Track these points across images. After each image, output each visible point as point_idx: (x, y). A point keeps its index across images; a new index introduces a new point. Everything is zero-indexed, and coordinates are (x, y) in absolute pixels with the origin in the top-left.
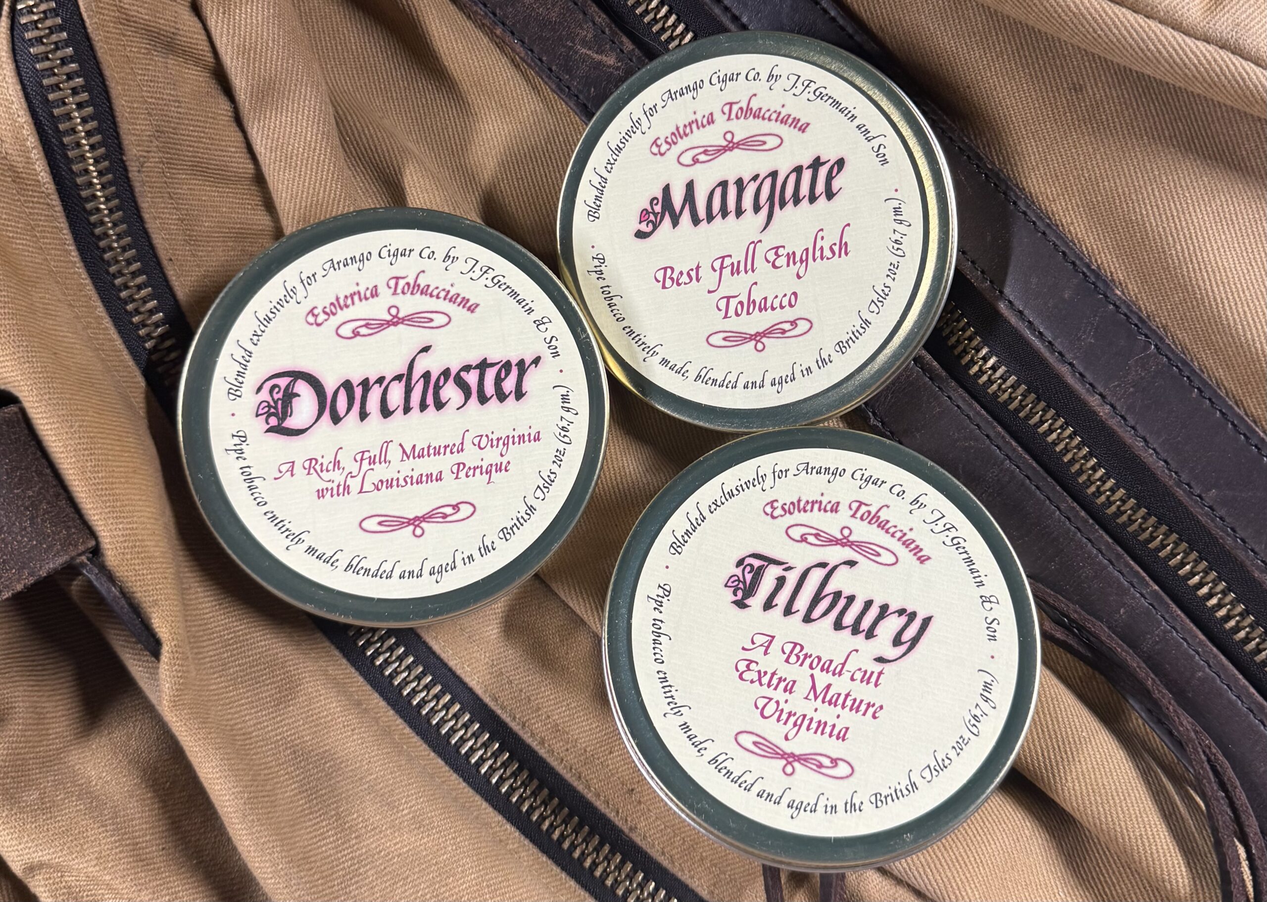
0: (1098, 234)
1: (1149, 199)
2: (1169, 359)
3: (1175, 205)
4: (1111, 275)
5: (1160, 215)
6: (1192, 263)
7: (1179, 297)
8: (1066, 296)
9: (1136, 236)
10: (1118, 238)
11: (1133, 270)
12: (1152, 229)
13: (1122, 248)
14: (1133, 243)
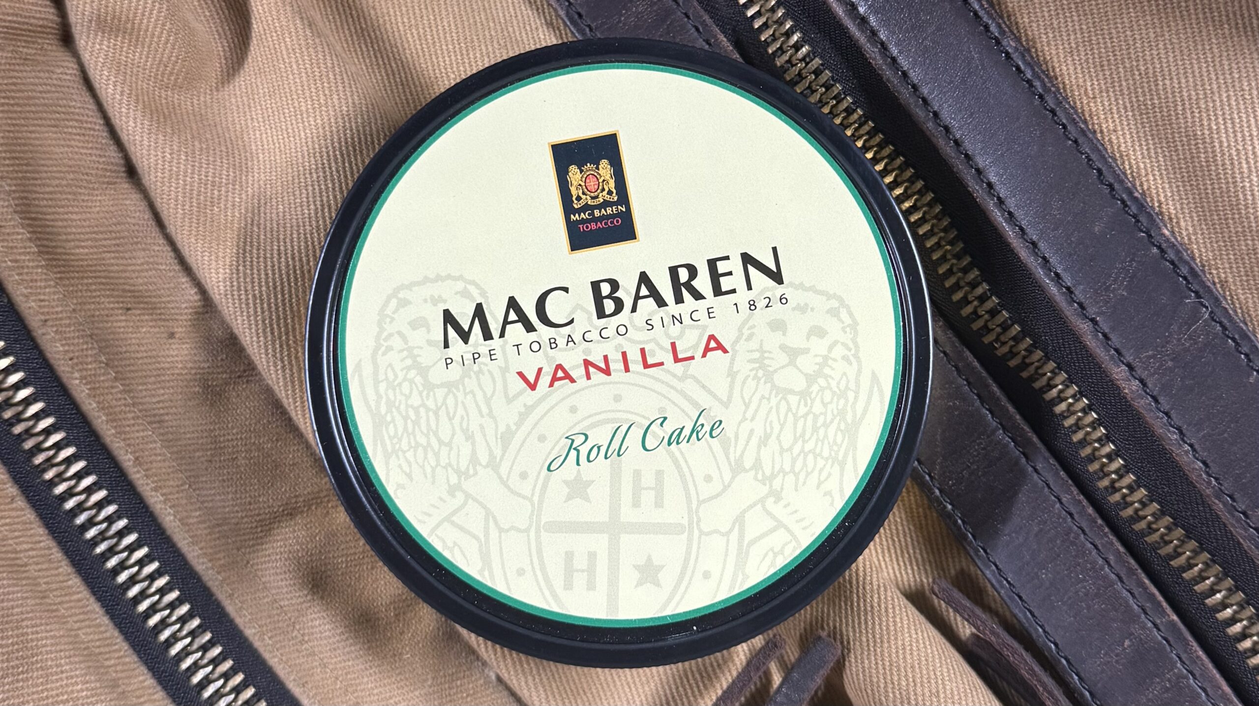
1: (1222, 109)
8: (1096, 229)
9: (1199, 157)
10: (1175, 158)
11: (1189, 203)
12: (1222, 151)
13: (1178, 171)
14: (1194, 167)
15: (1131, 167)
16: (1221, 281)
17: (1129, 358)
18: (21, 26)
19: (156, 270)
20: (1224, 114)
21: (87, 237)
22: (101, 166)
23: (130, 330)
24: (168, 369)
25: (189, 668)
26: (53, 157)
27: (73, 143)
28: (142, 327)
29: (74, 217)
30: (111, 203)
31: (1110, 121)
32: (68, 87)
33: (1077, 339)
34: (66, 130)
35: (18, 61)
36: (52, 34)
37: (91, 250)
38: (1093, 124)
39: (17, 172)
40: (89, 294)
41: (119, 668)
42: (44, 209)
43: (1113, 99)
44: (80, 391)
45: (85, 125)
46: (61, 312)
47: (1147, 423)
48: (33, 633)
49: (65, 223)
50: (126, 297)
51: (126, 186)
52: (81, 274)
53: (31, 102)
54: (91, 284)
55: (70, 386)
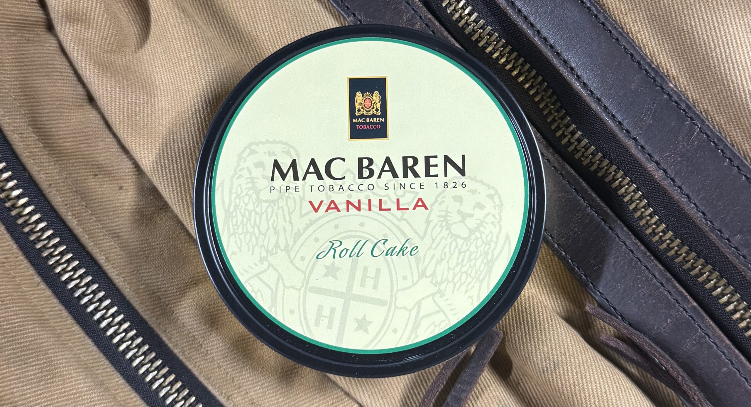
0: (658, 40)
1: (697, 13)
2: (708, 136)
3: (717, 18)
4: (667, 72)
5: (705, 25)
6: (728, 63)
7: (717, 89)
8: (633, 87)
9: (686, 42)
10: (673, 43)
11: (683, 68)
12: (699, 37)
13: (676, 51)
14: (684, 48)
15: (650, 51)
16: (705, 111)
17: (656, 158)
18: (25, 22)
19: (109, 152)
20: (698, 16)
21: (69, 136)
22: (74, 96)
23: (98, 186)
24: (120, 207)
25: (143, 373)
26: (48, 93)
27: (58, 84)
28: (104, 185)
29: (62, 125)
30: (82, 116)
31: (636, 26)
32: (53, 54)
33: (626, 150)
34: (53, 77)
35: (24, 41)
36: (42, 25)
37: (73, 143)
38: (627, 29)
39: (28, 103)
40: (74, 168)
41: (104, 374)
42: (45, 123)
43: (636, 14)
44: (73, 223)
45: (64, 74)
46: (59, 179)
47: (669, 193)
48: (54, 357)
49: (57, 130)
50: (94, 168)
51: (89, 107)
52: (68, 158)
53: (33, 63)
54: (74, 163)
55: (66, 220)
